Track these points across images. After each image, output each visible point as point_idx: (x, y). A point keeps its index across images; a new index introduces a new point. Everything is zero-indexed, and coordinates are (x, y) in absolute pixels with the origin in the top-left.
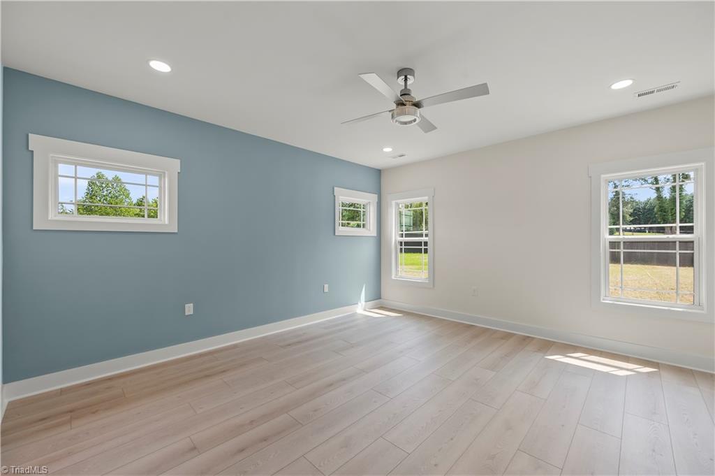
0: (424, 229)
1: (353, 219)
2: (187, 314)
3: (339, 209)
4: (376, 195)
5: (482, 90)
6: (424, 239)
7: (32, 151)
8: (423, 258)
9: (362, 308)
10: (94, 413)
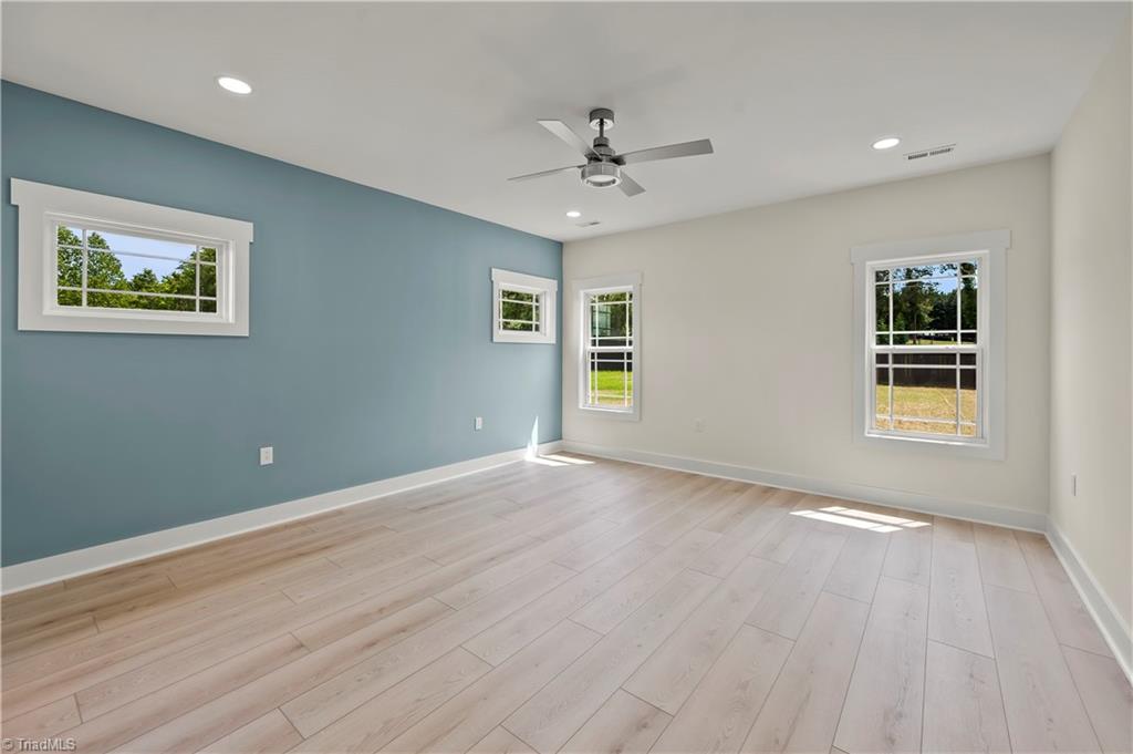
0: (628, 333)
1: (515, 316)
2: (262, 463)
3: (499, 301)
4: (555, 282)
5: (704, 147)
6: (626, 349)
7: (17, 207)
8: (625, 377)
9: (533, 453)
10: (131, 610)
